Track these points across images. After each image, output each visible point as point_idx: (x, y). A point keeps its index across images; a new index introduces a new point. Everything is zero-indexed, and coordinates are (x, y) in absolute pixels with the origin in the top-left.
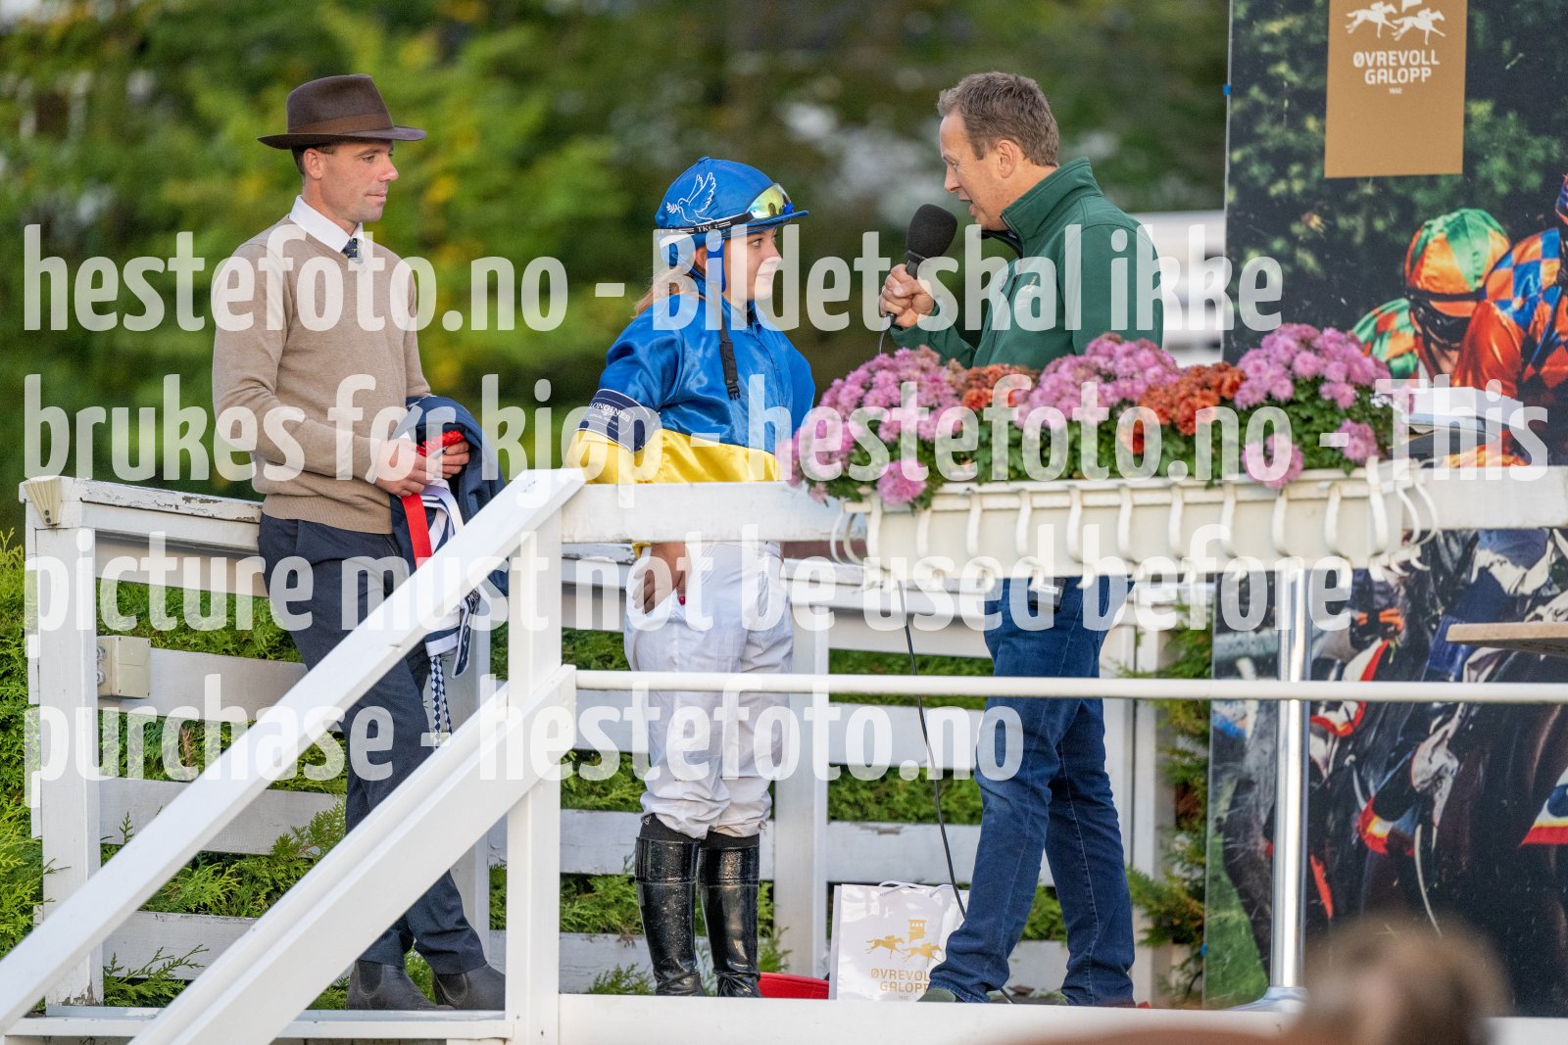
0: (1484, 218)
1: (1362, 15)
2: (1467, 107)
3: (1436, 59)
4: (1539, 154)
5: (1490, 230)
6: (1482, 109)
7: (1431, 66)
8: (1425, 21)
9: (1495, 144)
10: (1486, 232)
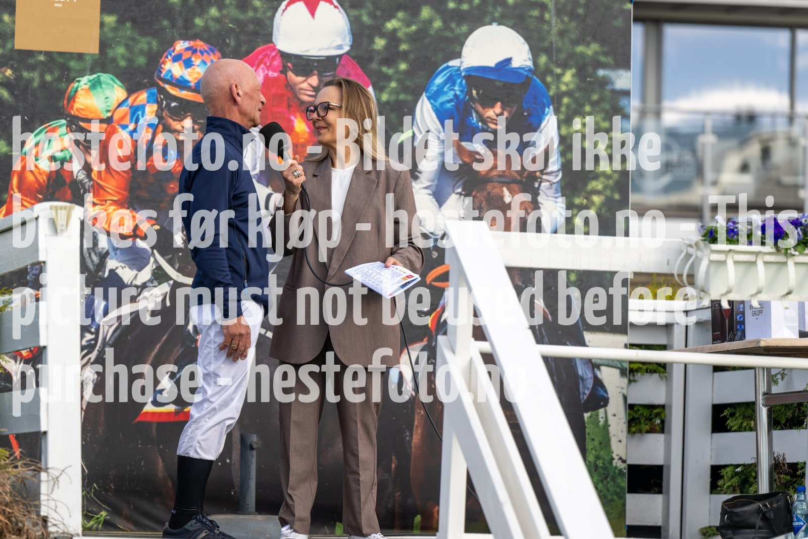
0: (112, 79)
2: (101, 18)
4: (145, 47)
5: (116, 86)
6: (110, 19)
9: (118, 39)
10: (113, 87)
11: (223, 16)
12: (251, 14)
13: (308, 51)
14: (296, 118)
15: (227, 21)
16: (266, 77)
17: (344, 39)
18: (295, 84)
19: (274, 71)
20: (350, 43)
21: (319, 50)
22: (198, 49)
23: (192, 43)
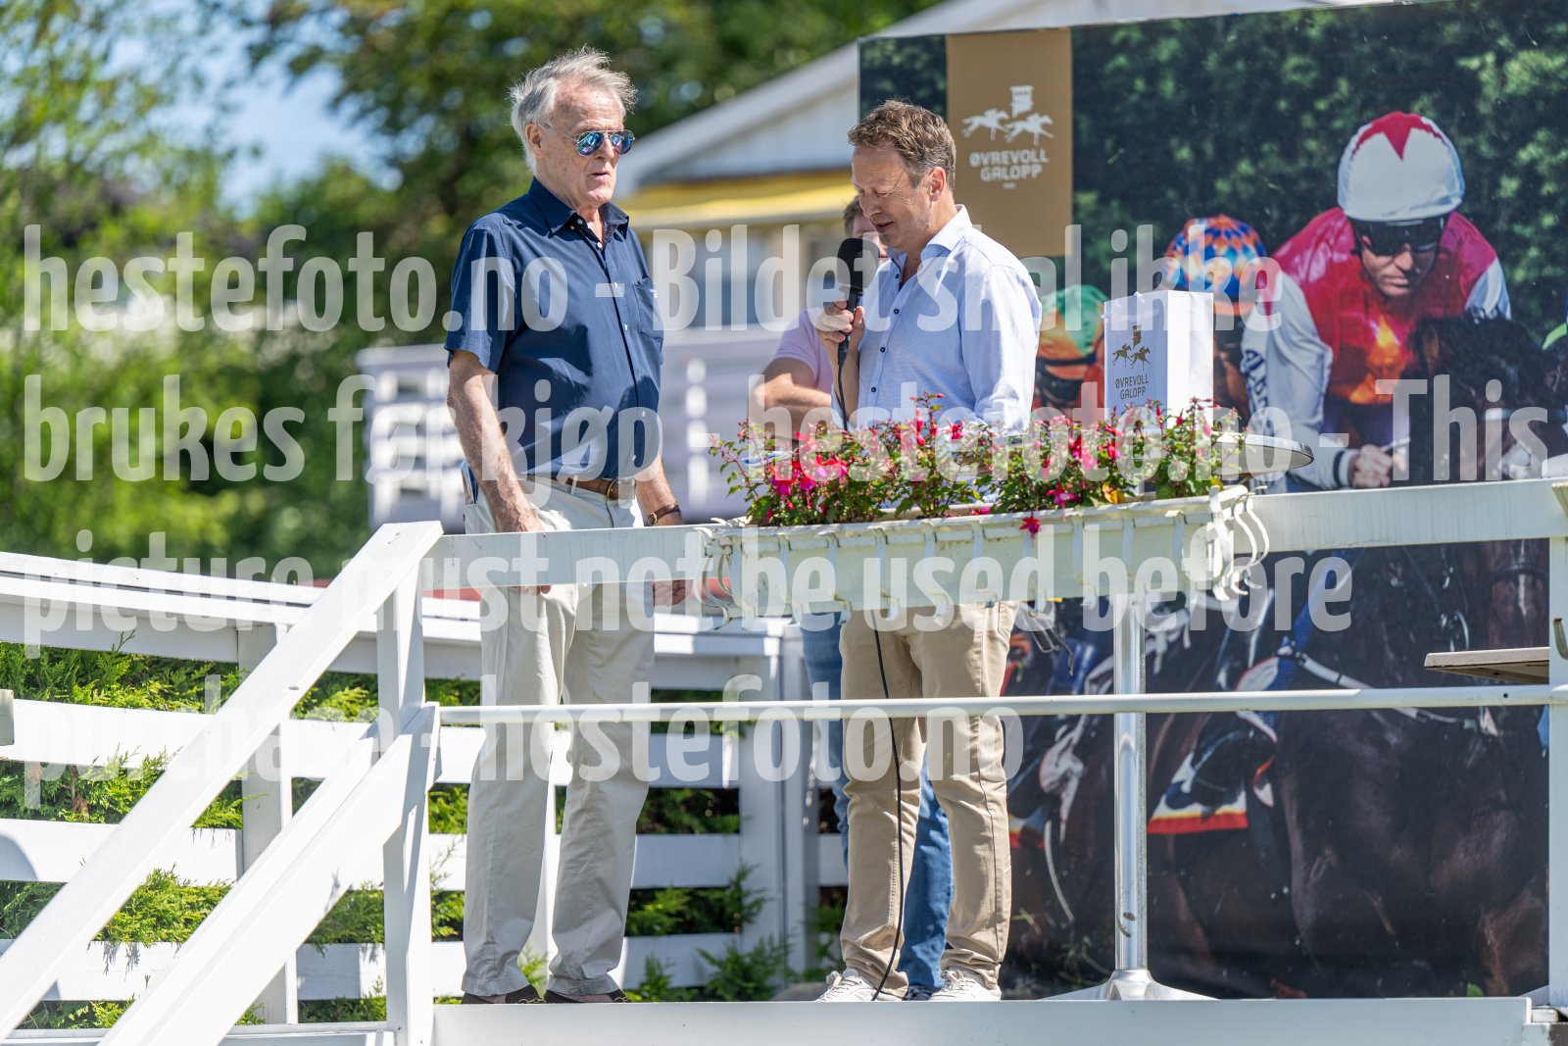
0: (1093, 293)
1: (977, 121)
2: (1074, 198)
3: (1047, 156)
6: (1088, 199)
7: (1041, 163)
8: (1034, 125)
9: (1100, 229)
11: (1260, 172)
12: (1303, 163)
13: (1393, 213)
14: (1378, 323)
15: (1266, 179)
16: (1330, 264)
17: (1451, 187)
18: (1376, 270)
19: (1341, 251)
20: (1463, 192)
21: (1412, 209)
22: (1223, 229)
23: (1213, 221)
